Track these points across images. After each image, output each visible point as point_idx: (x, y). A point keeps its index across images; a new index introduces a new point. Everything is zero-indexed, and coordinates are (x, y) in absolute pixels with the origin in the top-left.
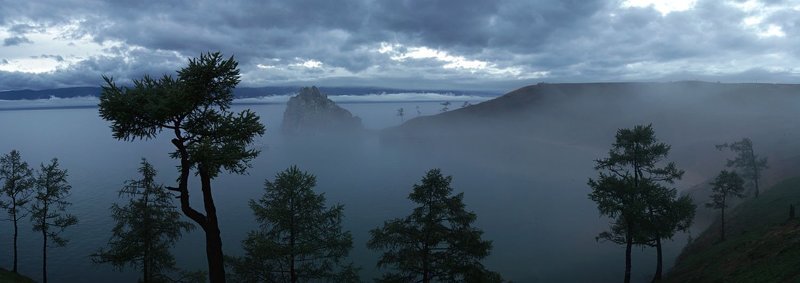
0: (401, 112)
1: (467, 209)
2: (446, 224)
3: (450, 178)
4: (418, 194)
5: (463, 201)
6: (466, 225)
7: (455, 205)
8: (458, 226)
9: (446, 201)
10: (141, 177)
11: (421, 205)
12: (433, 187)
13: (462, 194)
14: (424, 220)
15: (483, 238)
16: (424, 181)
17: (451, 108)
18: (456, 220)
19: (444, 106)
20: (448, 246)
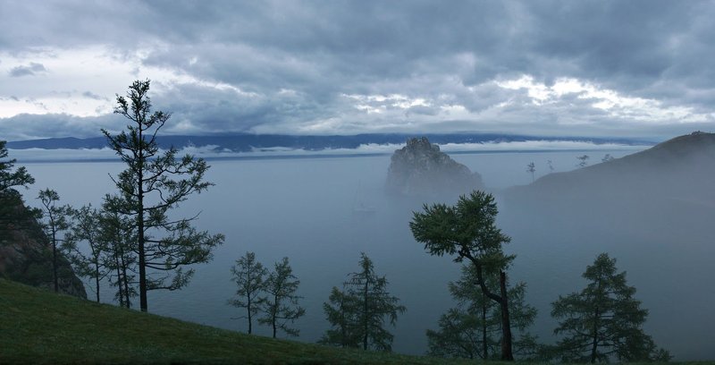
0: (532, 168)
1: (629, 284)
2: (613, 296)
3: (615, 260)
4: (590, 273)
5: (626, 278)
6: (628, 296)
7: (619, 281)
8: (623, 297)
9: (612, 278)
10: (361, 270)
11: (592, 282)
12: (602, 268)
13: (625, 272)
14: (595, 294)
15: (641, 307)
16: (596, 262)
17: (590, 162)
18: (621, 293)
19: (582, 161)
20: (613, 314)
